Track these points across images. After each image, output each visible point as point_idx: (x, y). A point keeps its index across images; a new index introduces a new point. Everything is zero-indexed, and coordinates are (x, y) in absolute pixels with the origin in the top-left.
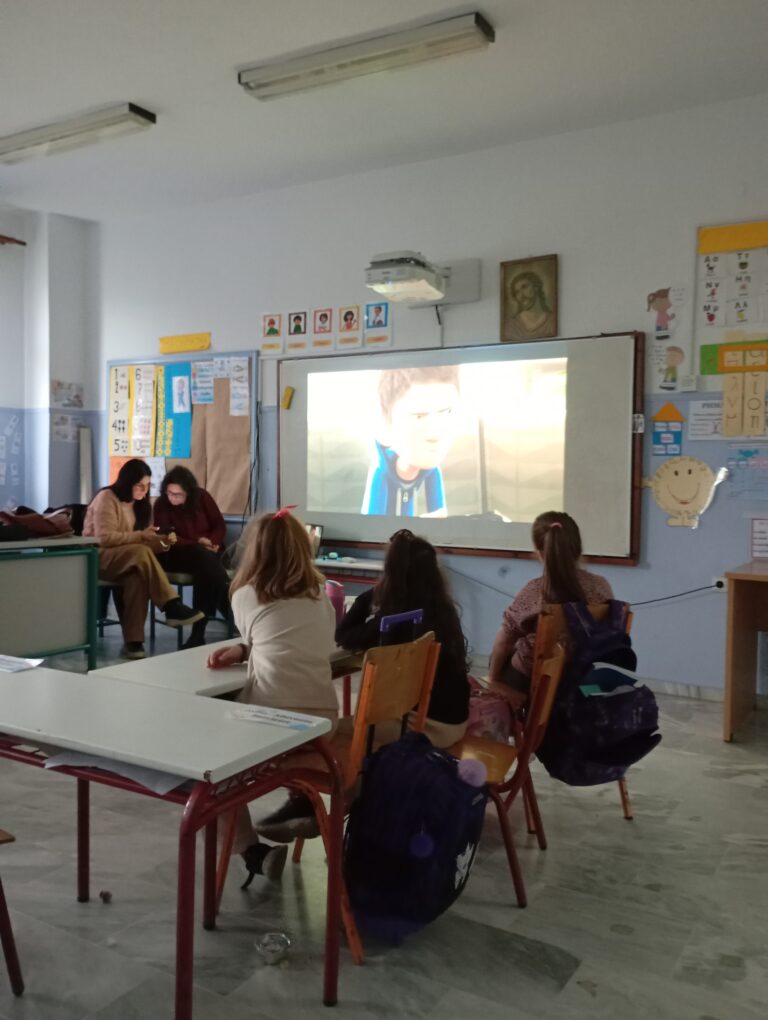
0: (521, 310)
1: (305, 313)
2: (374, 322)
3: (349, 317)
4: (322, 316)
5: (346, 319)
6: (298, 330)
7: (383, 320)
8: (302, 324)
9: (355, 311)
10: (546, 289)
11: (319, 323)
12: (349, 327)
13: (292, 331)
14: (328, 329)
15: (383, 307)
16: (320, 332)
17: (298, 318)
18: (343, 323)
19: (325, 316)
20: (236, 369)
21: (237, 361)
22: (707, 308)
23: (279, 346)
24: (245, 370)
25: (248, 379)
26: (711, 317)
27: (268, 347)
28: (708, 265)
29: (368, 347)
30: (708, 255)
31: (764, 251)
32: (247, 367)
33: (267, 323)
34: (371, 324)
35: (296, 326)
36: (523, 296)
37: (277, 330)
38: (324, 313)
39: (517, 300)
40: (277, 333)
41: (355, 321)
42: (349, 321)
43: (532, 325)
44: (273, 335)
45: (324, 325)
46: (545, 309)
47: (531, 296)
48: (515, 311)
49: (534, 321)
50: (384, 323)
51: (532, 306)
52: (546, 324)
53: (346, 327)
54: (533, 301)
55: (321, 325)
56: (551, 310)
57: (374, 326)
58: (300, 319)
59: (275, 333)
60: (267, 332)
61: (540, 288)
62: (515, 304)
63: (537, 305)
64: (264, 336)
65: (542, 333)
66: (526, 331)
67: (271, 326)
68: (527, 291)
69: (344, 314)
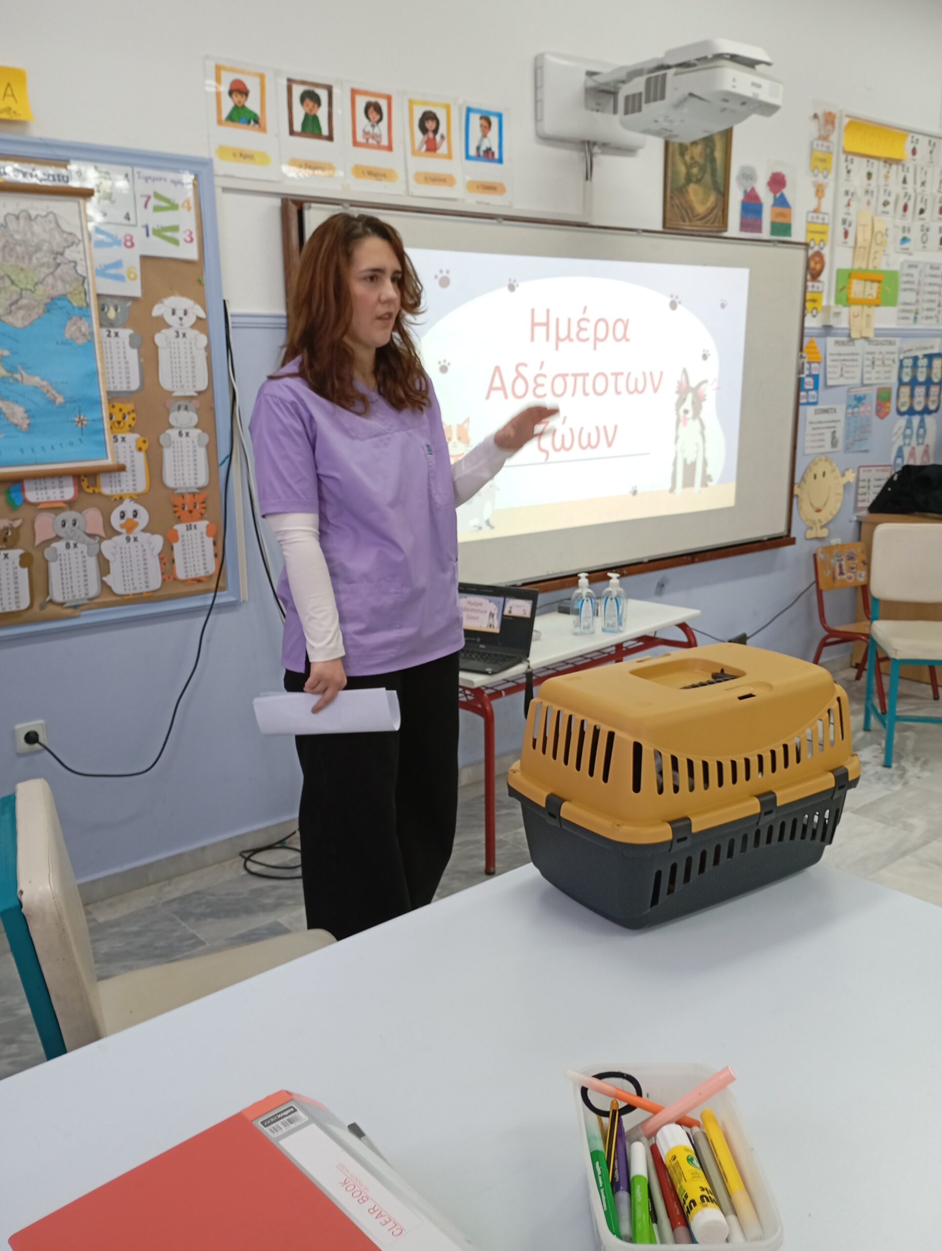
0: (689, 179)
1: (329, 89)
2: (478, 148)
3: (430, 125)
4: (368, 106)
5: (424, 129)
6: (311, 128)
7: (495, 149)
8: (322, 113)
9: (441, 115)
10: (718, 155)
11: (362, 122)
12: (432, 147)
13: (298, 127)
14: (385, 142)
15: (494, 121)
16: (366, 145)
17: (310, 97)
18: (419, 136)
19: (378, 109)
20: (153, 202)
21: (154, 179)
22: (844, 222)
23: (264, 159)
24: (182, 211)
25: (194, 236)
26: (846, 234)
27: (235, 155)
28: (847, 167)
29: (472, 202)
30: (847, 153)
31: (882, 164)
32: (188, 201)
33: (225, 89)
34: (473, 152)
35: (307, 116)
36: (692, 158)
37: (256, 115)
38: (373, 99)
39: (685, 164)
40: (256, 122)
41: (442, 137)
42: (431, 135)
43: (700, 209)
44: (245, 126)
45: (376, 130)
46: (716, 188)
47: (701, 161)
48: (682, 181)
49: (703, 203)
50: (497, 156)
51: (702, 177)
52: (715, 211)
53: (424, 148)
54: (703, 169)
55: (369, 129)
56: (722, 189)
57: (478, 157)
58: (317, 100)
59: (249, 122)
60: (226, 112)
61: (712, 152)
62: (682, 169)
63: (708, 178)
64: (220, 122)
65: (712, 223)
66: (694, 217)
67: (238, 98)
68: (698, 150)
69: (418, 115)
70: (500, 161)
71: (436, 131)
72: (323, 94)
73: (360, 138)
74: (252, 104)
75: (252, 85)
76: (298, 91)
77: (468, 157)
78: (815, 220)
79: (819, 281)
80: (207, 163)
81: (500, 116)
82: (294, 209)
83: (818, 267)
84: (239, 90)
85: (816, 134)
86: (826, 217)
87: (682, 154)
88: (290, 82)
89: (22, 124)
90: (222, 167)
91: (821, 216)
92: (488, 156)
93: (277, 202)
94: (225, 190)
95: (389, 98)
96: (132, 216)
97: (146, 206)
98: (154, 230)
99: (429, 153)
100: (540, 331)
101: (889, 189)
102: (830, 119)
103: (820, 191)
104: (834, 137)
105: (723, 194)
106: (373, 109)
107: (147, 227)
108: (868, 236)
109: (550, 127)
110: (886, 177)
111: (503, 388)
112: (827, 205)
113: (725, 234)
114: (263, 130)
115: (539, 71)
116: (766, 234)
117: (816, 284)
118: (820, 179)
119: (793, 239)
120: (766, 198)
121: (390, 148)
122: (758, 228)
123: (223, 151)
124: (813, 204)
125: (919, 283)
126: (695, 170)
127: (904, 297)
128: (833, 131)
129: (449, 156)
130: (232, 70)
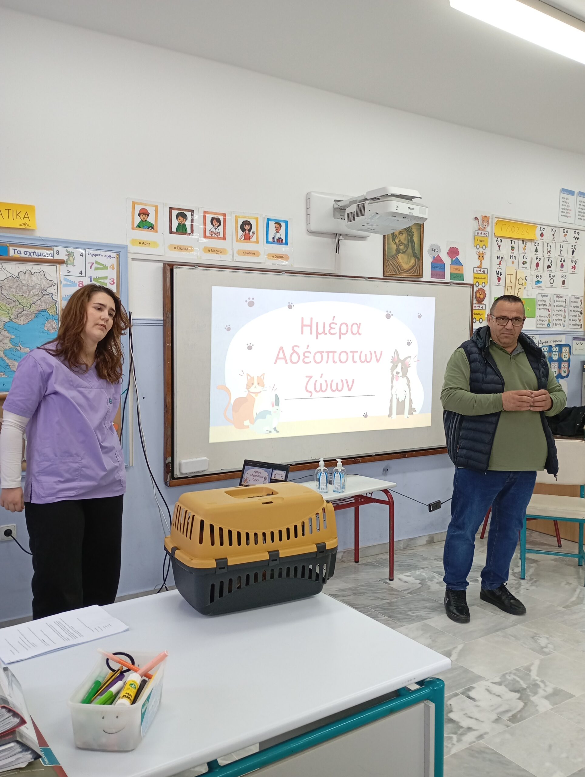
0: (398, 251)
1: (192, 212)
2: (273, 238)
3: (247, 227)
4: (212, 219)
5: (243, 229)
6: (182, 230)
7: (283, 238)
8: (188, 223)
9: (253, 222)
10: (416, 239)
11: (209, 226)
12: (247, 238)
13: (174, 229)
14: (221, 235)
15: (283, 225)
16: (211, 237)
17: (182, 215)
18: (240, 232)
19: (218, 220)
20: (95, 266)
21: (96, 255)
22: (497, 273)
23: (156, 244)
24: (109, 270)
25: (115, 281)
26: (499, 279)
27: (140, 243)
28: (498, 244)
29: (270, 264)
30: (498, 237)
31: (521, 242)
32: (113, 265)
33: (137, 212)
34: (270, 239)
35: (179, 224)
36: (400, 241)
37: (152, 224)
38: (215, 216)
39: (396, 244)
40: (152, 228)
41: (254, 233)
42: (247, 232)
43: (406, 266)
44: (146, 229)
45: (217, 230)
46: (414, 255)
47: (405, 242)
48: (394, 252)
49: (407, 264)
50: (284, 241)
51: (406, 250)
52: (415, 267)
53: (243, 238)
54: (406, 246)
55: (213, 230)
56: (418, 256)
57: (274, 242)
58: (185, 216)
59: (149, 228)
60: (136, 224)
61: (412, 238)
62: (394, 247)
63: (410, 250)
64: (133, 228)
65: (413, 274)
66: (401, 271)
67: (143, 217)
68: (403, 237)
69: (240, 222)
70: (286, 244)
71: (250, 230)
72: (188, 214)
73: (208, 234)
74: (151, 219)
75: (151, 210)
76: (175, 213)
77: (268, 242)
78: (479, 272)
79: (483, 304)
80: (125, 247)
81: (286, 222)
82: (169, 268)
83: (482, 296)
84: (144, 213)
85: (477, 227)
86: (486, 270)
87: (394, 239)
88: (171, 209)
89: (32, 230)
90: (132, 248)
91: (482, 270)
92: (279, 242)
93: (161, 265)
94: (133, 259)
95: (224, 215)
96: (83, 272)
97: (91, 268)
98: (94, 278)
99: (245, 240)
100: (307, 330)
101: (526, 255)
102: (486, 219)
103: (481, 257)
104: (489, 229)
105: (419, 259)
106: (215, 221)
107: (91, 278)
108: (513, 280)
109: (313, 227)
110: (524, 249)
111: (285, 358)
112: (486, 264)
113: (422, 280)
114: (157, 232)
115: (308, 200)
116: (447, 279)
117: (481, 306)
118: (481, 250)
119: (464, 282)
120: (447, 261)
121: (224, 238)
122: (443, 276)
123: (134, 241)
124: (478, 263)
125: (550, 305)
126: (402, 247)
127: (539, 313)
128: (488, 226)
129: (257, 242)
130: (141, 204)
